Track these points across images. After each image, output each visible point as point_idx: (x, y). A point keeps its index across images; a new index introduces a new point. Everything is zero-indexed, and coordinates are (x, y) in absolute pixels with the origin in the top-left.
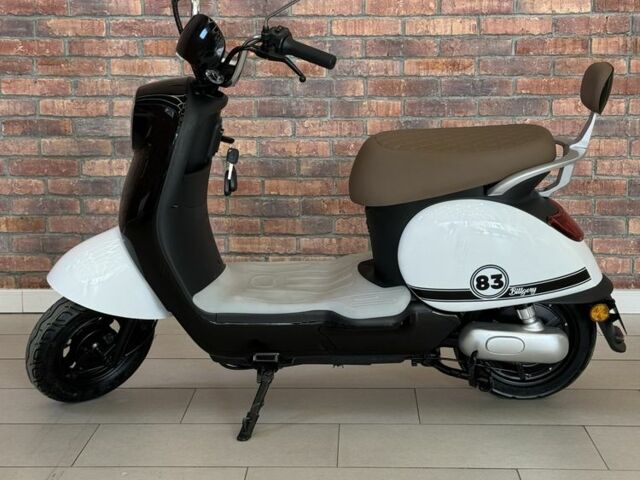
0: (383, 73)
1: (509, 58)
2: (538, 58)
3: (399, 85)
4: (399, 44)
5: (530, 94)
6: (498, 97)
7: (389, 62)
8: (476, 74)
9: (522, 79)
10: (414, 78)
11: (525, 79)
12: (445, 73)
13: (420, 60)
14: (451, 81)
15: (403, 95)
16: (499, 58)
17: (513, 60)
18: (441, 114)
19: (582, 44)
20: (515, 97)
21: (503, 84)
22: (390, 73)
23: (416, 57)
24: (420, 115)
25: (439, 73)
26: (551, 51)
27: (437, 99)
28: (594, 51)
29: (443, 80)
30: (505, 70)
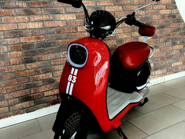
0: (13, 43)
1: (55, 34)
2: (63, 34)
3: (20, 46)
4: (17, 32)
5: (63, 45)
6: (54, 47)
7: (15, 39)
8: (46, 40)
9: (60, 41)
10: (25, 44)
11: (61, 41)
12: (35, 41)
13: (26, 37)
14: (37, 43)
15: (22, 49)
16: (52, 35)
17: (56, 35)
18: (36, 54)
19: (75, 29)
20: (59, 46)
21: (55, 43)
22: (16, 43)
23: (24, 36)
24: (29, 55)
25: (33, 41)
26: (67, 31)
27: (34, 49)
28: (79, 31)
29: (35, 43)
30: (54, 38)
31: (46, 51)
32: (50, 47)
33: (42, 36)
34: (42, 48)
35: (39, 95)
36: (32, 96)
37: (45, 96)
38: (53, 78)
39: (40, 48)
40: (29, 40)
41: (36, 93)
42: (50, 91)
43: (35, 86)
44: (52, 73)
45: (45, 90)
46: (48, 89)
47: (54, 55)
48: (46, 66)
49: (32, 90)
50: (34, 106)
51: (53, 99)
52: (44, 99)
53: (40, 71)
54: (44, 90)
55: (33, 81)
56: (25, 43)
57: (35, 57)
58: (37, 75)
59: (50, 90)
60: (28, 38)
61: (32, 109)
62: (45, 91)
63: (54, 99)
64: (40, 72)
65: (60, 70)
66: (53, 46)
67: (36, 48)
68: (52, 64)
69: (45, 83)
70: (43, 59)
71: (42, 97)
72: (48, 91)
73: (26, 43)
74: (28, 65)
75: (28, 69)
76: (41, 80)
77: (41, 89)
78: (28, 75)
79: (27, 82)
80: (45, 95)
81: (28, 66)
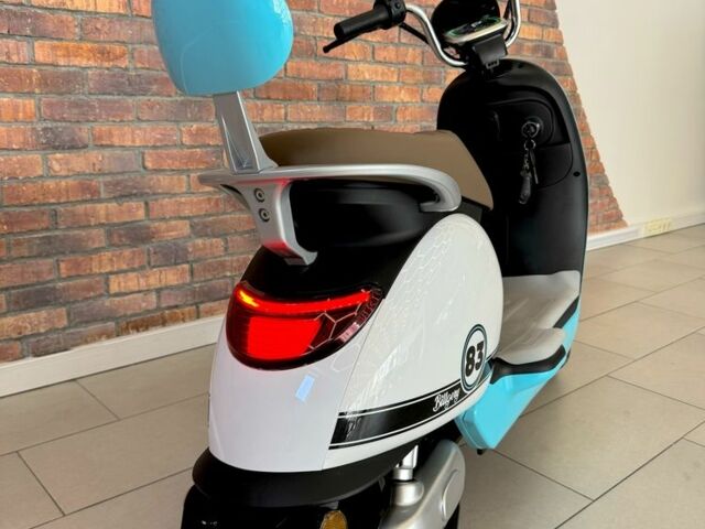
31: (128, 110)
32: (146, 98)
33: (118, 49)
34: (116, 97)
35: (89, 288)
36: (64, 288)
37: (112, 292)
38: (147, 222)
39: (109, 94)
40: (69, 56)
41: (79, 276)
42: (131, 275)
43: (77, 248)
44: (146, 204)
45: (112, 266)
46: (124, 267)
47: (158, 131)
48: (123, 173)
49: (62, 265)
50: (64, 329)
51: (140, 307)
52: (107, 303)
53: (102, 190)
54: (108, 269)
55: (69, 228)
56: (52, 65)
57: (86, 127)
58: (88, 206)
59: (133, 270)
60: (67, 48)
61: (59, 343)
62: (111, 273)
63: (144, 305)
64: (99, 193)
65: (175, 195)
66: (158, 95)
67: (90, 94)
68: (149, 165)
69: (116, 239)
70: (116, 141)
71: (101, 295)
72: (125, 272)
73: (57, 66)
74: (56, 160)
75: (52, 177)
76: (102, 225)
77: (100, 261)
78: (53, 201)
79: (47, 229)
80: (114, 288)
81: (58, 162)
